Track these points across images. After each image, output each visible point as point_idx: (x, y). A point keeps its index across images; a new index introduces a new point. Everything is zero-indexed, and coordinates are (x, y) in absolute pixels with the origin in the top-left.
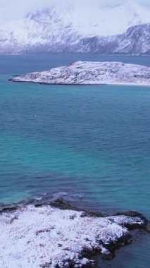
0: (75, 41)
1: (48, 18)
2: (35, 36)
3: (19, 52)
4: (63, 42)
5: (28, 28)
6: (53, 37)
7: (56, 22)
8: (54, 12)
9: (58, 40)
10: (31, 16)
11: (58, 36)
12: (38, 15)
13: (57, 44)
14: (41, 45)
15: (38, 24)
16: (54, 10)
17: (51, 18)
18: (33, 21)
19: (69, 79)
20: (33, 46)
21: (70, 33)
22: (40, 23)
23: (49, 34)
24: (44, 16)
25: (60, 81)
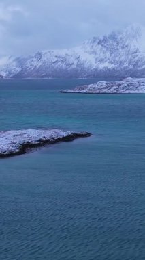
0: (142, 66)
1: (115, 44)
2: (102, 61)
3: (87, 77)
4: (131, 67)
5: (94, 53)
6: (121, 62)
7: (123, 47)
8: (121, 38)
9: (126, 65)
10: (98, 41)
11: (125, 61)
12: (105, 40)
13: (124, 68)
14: (109, 70)
15: (105, 49)
16: (121, 36)
17: (118, 44)
18: (100, 46)
19: (112, 90)
20: (101, 70)
21: (137, 58)
22: (107, 48)
23: (117, 59)
24: (111, 42)
25: (104, 91)
